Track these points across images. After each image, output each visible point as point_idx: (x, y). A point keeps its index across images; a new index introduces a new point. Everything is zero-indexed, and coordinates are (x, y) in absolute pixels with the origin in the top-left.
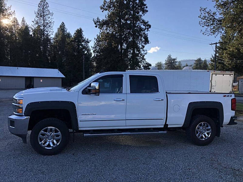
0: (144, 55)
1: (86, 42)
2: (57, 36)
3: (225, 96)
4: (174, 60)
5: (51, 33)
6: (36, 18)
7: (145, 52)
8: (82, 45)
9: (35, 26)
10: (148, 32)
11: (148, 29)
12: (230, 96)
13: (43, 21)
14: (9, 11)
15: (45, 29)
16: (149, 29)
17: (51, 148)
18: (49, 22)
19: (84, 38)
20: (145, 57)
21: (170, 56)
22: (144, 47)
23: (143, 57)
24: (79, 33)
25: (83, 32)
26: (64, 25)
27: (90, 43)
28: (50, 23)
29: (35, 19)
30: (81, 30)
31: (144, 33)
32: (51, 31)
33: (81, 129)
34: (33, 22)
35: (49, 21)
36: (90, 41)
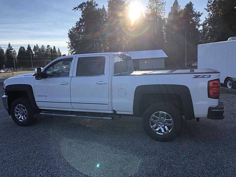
1: (197, 16)
2: (170, 14)
5: (163, 14)
6: (149, 3)
8: (192, 21)
9: (148, 11)
13: (156, 4)
14: (126, 3)
15: (157, 11)
18: (161, 4)
19: (195, 12)
24: (190, 6)
25: (193, 6)
26: (178, 3)
28: (162, 4)
29: (149, 4)
30: (191, 3)
32: (163, 11)
33: (41, 108)
34: (147, 7)
35: (161, 2)
36: (202, 14)
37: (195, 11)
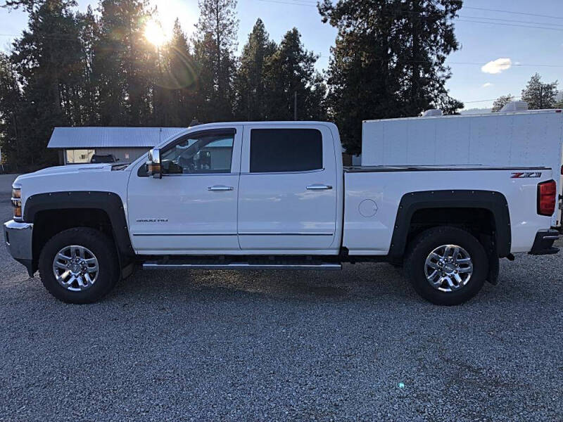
0: (443, 82)
1: (308, 61)
2: (247, 51)
3: (517, 176)
4: (549, 87)
5: (233, 47)
6: (201, 17)
7: (446, 74)
8: (299, 69)
9: (199, 35)
10: (455, 20)
11: (453, 11)
12: (534, 175)
13: (216, 22)
14: (146, 9)
15: (220, 39)
16: (457, 12)
17: (80, 290)
18: (228, 23)
19: (305, 51)
20: (446, 87)
21: (535, 80)
22: (443, 59)
23: (441, 86)
24: (292, 38)
25: (300, 38)
26: (263, 26)
27: (318, 61)
28: (231, 24)
29: (200, 20)
30: (295, 31)
31: (444, 24)
32: (234, 41)
33: (140, 252)
34: (196, 26)
35: (229, 19)
36: (318, 57)
37: (304, 49)
